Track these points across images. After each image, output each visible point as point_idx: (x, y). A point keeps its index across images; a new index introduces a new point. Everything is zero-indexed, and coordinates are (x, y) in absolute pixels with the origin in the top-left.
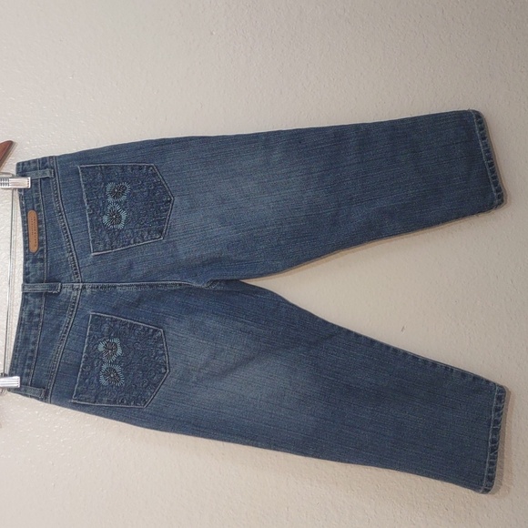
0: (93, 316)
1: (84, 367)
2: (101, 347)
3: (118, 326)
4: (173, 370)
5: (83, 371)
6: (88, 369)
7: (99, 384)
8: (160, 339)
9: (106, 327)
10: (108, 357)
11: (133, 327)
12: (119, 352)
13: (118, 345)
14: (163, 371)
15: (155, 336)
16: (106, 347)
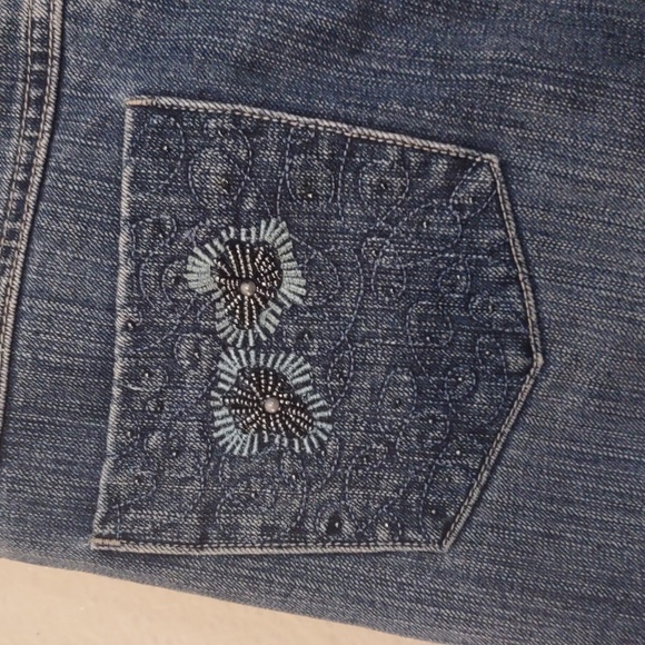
0: (142, 113)
1: (132, 375)
2: (201, 274)
3: (270, 156)
4: (562, 352)
5: (127, 394)
6: (151, 384)
7: (215, 451)
8: (486, 207)
9: (211, 169)
10: (244, 316)
11: (346, 156)
12: (293, 286)
13: (285, 257)
14: (515, 361)
15: (459, 195)
16: (224, 271)
